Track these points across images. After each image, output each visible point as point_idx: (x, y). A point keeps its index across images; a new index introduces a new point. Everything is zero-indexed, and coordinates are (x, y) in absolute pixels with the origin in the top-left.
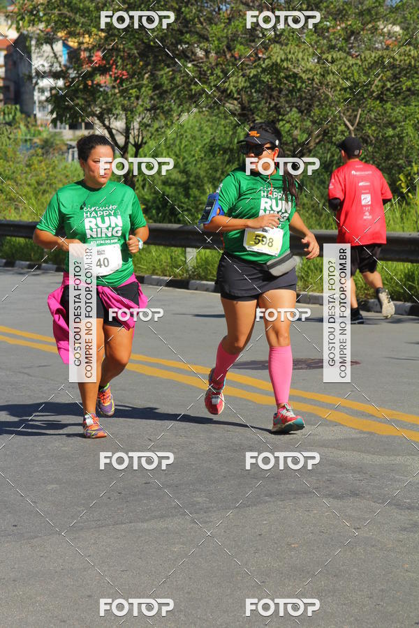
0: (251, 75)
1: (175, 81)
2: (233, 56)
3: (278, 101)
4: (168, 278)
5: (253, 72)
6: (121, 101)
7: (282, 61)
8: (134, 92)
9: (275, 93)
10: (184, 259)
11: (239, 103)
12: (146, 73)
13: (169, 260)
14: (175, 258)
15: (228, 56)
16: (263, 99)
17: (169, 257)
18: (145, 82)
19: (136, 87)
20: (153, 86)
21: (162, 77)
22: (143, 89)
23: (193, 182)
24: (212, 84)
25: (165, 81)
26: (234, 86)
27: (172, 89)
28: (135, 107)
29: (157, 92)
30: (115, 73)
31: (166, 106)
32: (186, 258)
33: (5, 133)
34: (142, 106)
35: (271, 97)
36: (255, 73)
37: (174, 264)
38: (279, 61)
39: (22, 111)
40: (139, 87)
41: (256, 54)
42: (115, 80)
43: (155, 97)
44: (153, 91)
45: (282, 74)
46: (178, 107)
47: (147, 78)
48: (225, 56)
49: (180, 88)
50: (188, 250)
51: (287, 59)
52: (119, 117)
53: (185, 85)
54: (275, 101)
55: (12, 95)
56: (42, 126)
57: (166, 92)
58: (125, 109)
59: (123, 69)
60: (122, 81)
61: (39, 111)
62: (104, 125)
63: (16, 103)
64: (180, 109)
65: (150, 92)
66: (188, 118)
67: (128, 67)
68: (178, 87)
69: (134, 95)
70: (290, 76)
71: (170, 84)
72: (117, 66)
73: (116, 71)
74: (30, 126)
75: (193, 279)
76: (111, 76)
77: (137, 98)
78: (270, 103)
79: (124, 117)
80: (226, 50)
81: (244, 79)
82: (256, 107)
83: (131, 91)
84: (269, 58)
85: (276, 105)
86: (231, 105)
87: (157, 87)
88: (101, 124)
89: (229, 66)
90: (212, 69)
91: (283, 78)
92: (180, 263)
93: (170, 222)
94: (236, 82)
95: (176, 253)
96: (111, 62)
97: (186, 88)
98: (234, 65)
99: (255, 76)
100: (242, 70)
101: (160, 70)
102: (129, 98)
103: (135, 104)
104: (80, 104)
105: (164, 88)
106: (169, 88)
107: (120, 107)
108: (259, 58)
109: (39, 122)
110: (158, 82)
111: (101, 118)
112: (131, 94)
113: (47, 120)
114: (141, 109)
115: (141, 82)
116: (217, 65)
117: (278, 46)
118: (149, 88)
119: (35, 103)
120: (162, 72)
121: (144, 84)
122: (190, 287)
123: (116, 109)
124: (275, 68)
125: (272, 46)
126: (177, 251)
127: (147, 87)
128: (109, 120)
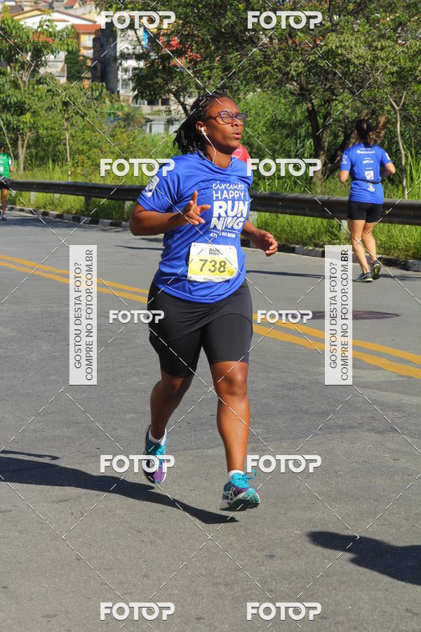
0: (310, 60)
2: (294, 42)
3: (333, 82)
5: (312, 58)
6: (195, 81)
7: (337, 47)
8: (206, 72)
9: (330, 76)
11: (298, 84)
12: (217, 56)
15: (290, 42)
16: (319, 81)
18: (216, 64)
19: (208, 68)
20: (223, 67)
21: (231, 59)
22: (215, 71)
23: (255, 153)
24: (275, 66)
25: (233, 63)
26: (295, 71)
27: (240, 71)
28: (207, 86)
29: (227, 73)
30: (190, 56)
31: (235, 86)
33: (93, 107)
34: (213, 85)
35: (327, 79)
36: (314, 59)
38: (334, 48)
39: (107, 88)
40: (211, 69)
41: (315, 41)
42: (190, 62)
44: (223, 72)
45: (337, 60)
46: (245, 86)
47: (218, 61)
48: (287, 42)
49: (246, 70)
51: (341, 46)
52: (193, 94)
53: (251, 67)
54: (329, 82)
55: (99, 74)
56: (124, 101)
58: (198, 88)
59: (197, 53)
60: (196, 63)
61: (122, 88)
62: (179, 101)
63: (102, 81)
64: (246, 89)
65: (220, 73)
66: (253, 97)
67: (202, 50)
69: (206, 75)
70: (344, 61)
71: (238, 66)
72: (192, 50)
73: (191, 54)
74: (114, 101)
76: (186, 58)
77: (209, 78)
78: (325, 85)
79: (197, 94)
80: (288, 37)
81: (303, 64)
82: (313, 88)
83: (204, 72)
84: (326, 45)
85: (331, 86)
86: (292, 86)
87: (227, 69)
88: (176, 101)
89: (290, 51)
90: (275, 53)
91: (338, 62)
94: (296, 67)
96: (187, 46)
97: (252, 70)
98: (295, 50)
99: (313, 62)
100: (302, 54)
101: (229, 54)
102: (202, 78)
104: (159, 82)
106: (237, 69)
107: (194, 86)
108: (317, 46)
109: (121, 98)
110: (228, 65)
111: (177, 96)
112: (204, 74)
113: (128, 96)
114: (212, 88)
115: (212, 64)
116: (280, 50)
117: (334, 34)
118: (220, 69)
119: (118, 81)
120: (232, 56)
121: (215, 66)
123: (191, 88)
124: (330, 54)
125: (329, 34)
127: (218, 68)
128: (184, 98)
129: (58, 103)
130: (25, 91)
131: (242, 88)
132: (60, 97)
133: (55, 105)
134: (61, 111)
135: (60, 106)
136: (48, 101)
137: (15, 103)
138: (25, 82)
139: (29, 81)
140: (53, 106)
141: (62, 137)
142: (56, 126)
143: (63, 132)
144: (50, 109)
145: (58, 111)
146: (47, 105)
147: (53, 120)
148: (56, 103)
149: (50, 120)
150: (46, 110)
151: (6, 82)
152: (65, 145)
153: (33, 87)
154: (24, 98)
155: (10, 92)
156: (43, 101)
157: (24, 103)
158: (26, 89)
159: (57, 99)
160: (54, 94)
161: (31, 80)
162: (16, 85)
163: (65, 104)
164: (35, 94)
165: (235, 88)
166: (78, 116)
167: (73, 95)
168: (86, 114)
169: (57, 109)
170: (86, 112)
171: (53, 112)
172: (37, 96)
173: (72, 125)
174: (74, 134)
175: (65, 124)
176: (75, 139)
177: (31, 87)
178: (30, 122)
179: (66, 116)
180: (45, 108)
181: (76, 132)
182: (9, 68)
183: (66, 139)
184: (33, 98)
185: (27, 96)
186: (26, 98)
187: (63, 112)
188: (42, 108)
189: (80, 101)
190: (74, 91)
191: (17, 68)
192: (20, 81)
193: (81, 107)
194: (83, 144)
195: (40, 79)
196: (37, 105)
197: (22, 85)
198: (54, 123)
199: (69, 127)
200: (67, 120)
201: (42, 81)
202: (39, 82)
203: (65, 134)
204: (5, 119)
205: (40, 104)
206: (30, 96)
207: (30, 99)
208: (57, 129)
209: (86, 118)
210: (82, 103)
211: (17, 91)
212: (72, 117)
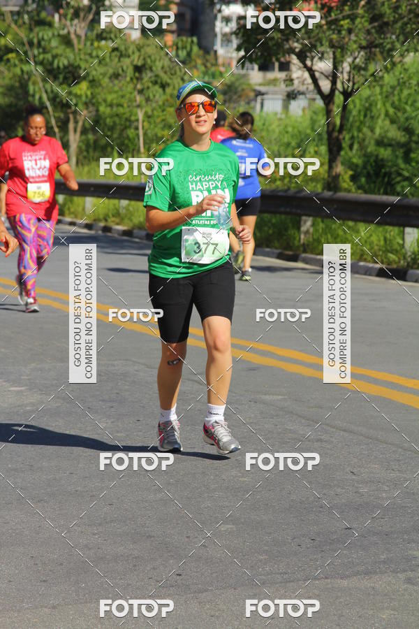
1: (400, 11)
4: (378, 266)
6: (329, 35)
8: (345, 23)
10: (401, 242)
13: (382, 243)
14: (390, 240)
17: (382, 238)
18: (360, 11)
19: (348, 17)
20: (371, 16)
21: (383, 4)
22: (358, 20)
23: (416, 142)
25: (387, 10)
27: (395, 22)
28: (347, 43)
29: (376, 24)
31: (388, 43)
32: (403, 239)
33: (178, 73)
34: (355, 42)
37: (389, 248)
39: (200, 46)
40: (352, 18)
42: (323, 8)
43: (373, 31)
44: (371, 23)
46: (403, 44)
47: (364, 6)
49: (406, 19)
50: (408, 230)
52: (325, 55)
53: (412, 15)
55: (188, 25)
57: (387, 24)
58: (332, 46)
60: (330, 10)
61: (222, 46)
62: (305, 66)
63: (191, 36)
64: (405, 48)
65: (366, 24)
66: (414, 59)
68: (403, 18)
69: (346, 27)
71: (393, 14)
74: (209, 66)
75: (412, 268)
77: (350, 31)
79: (331, 55)
83: (342, 23)
87: (375, 18)
88: (301, 65)
92: (396, 246)
93: (386, 193)
95: (392, 233)
97: (413, 20)
102: (339, 32)
103: (347, 39)
104: (276, 37)
105: (386, 20)
106: (392, 19)
107: (327, 44)
109: (220, 61)
110: (377, 12)
111: (302, 56)
112: (342, 26)
113: (231, 58)
114: (355, 46)
115: (355, 11)
118: (365, 19)
119: (216, 36)
121: (359, 14)
122: (408, 277)
123: (322, 45)
126: (392, 231)
127: (363, 17)
128: (312, 60)
129: (127, 67)
130: (80, 50)
131: (398, 45)
132: (132, 58)
133: (123, 70)
134: (132, 79)
135: (130, 72)
136: (114, 65)
137: (65, 67)
138: (78, 37)
139: (86, 35)
140: (120, 72)
141: (133, 118)
142: (124, 102)
143: (135, 110)
144: (116, 76)
145: (128, 79)
146: (111, 71)
147: (120, 93)
148: (125, 68)
149: (116, 92)
150: (110, 78)
151: (53, 35)
152: (137, 128)
153: (92, 44)
154: (78, 59)
155: (59, 51)
156: (106, 65)
157: (79, 67)
158: (81, 46)
159: (126, 62)
160: (121, 56)
161: (89, 34)
162: (67, 41)
163: (138, 69)
164: (94, 54)
165: (389, 46)
166: (157, 87)
167: (150, 57)
168: (168, 85)
169: (126, 77)
170: (169, 81)
171: (120, 81)
172: (98, 57)
173: (148, 100)
174: (150, 113)
175: (139, 98)
176: (152, 120)
177: (88, 43)
178: (87, 96)
179: (139, 87)
180: (108, 75)
181: (153, 110)
182: (57, 16)
183: (137, 120)
184: (91, 60)
185: (82, 57)
186: (81, 59)
187: (135, 81)
188: (104, 75)
189: (159, 64)
190: (150, 50)
191: (69, 16)
192: (73, 36)
193: (162, 74)
194: (163, 129)
195: (102, 33)
196: (97, 71)
197: (75, 41)
198: (123, 97)
199: (144, 103)
200: (141, 92)
201: (104, 35)
202: (101, 36)
203: (136, 114)
204: (49, 90)
205: (101, 70)
206: (87, 57)
207: (86, 61)
208: (125, 105)
209: (168, 90)
210: (163, 68)
211: (68, 50)
212: (148, 88)
